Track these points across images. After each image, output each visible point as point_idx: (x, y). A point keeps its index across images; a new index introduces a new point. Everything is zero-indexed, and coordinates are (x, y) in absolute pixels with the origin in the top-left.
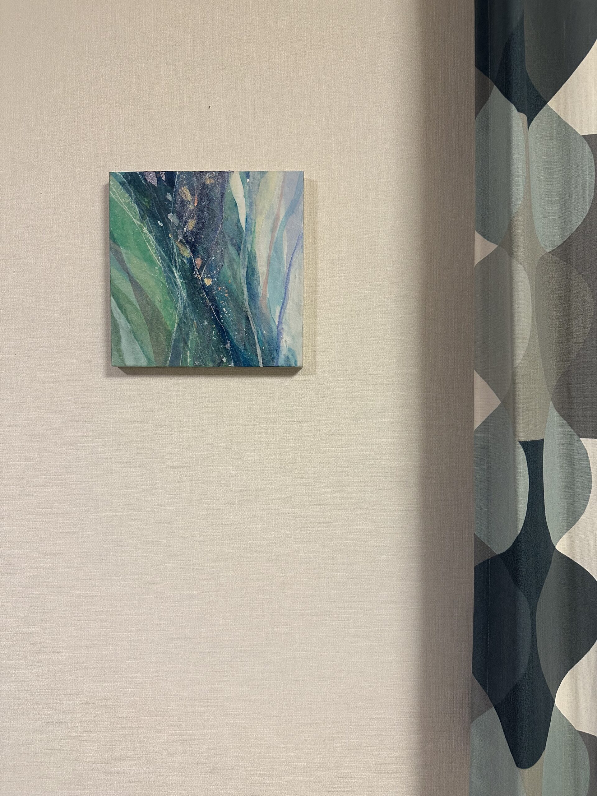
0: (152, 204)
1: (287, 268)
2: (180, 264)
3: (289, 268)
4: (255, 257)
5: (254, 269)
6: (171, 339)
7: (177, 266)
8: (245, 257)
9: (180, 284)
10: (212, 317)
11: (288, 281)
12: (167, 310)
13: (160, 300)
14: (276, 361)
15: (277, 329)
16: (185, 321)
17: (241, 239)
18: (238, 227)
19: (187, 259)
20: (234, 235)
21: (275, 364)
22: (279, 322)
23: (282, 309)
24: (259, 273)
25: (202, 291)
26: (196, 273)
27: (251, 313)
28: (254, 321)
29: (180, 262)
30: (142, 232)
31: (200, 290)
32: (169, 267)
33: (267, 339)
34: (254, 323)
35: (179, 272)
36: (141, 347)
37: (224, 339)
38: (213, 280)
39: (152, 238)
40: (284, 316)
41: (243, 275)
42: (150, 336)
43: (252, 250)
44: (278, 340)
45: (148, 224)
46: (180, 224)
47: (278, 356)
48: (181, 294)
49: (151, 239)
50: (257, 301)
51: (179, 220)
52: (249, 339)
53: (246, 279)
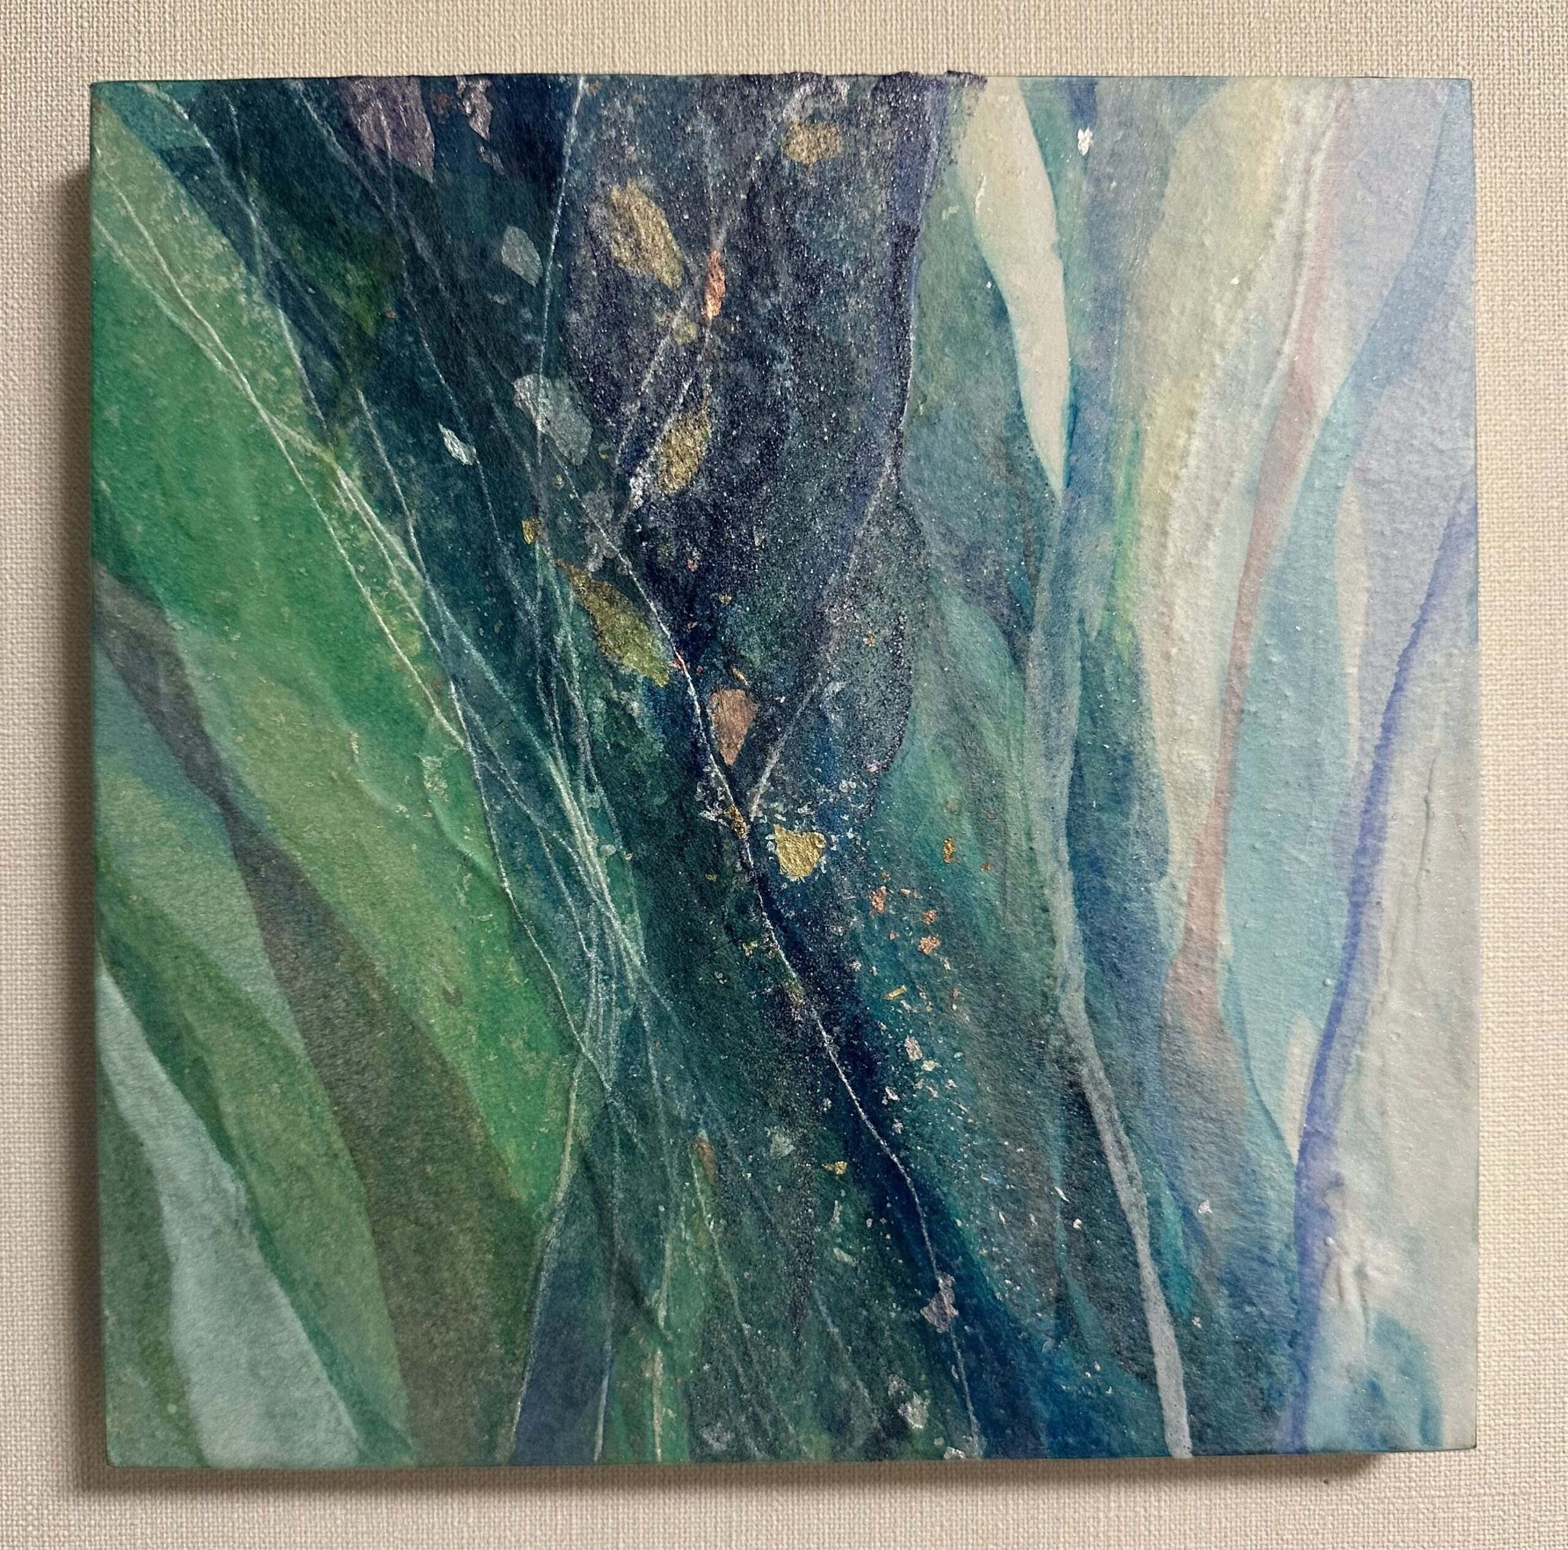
0: (401, 305)
1: (1362, 752)
2: (599, 732)
3: (1383, 748)
4: (1136, 678)
5: (1128, 758)
6: (526, 1265)
7: (576, 747)
8: (1059, 674)
9: (600, 870)
10: (827, 1102)
11: (1370, 842)
12: (505, 1055)
13: (451, 989)
14: (1285, 1415)
15: (1298, 1183)
16: (629, 1137)
17: (1033, 552)
18: (1012, 472)
19: (652, 694)
20: (984, 521)
21: (1280, 1436)
22: (1306, 1135)
23: (1328, 1038)
24: (1160, 790)
25: (754, 918)
26: (712, 795)
27: (1107, 1068)
28: (1129, 1131)
29: (597, 718)
30: (327, 507)
31: (742, 909)
32: (520, 758)
33: (1221, 1261)
34: (1125, 1140)
35: (592, 791)
36: (315, 1334)
37: (910, 1260)
38: (834, 838)
39: (401, 551)
41: (1046, 800)
42: (381, 1246)
43: (1110, 628)
44: (1301, 1262)
45: (366, 448)
46: (602, 447)
47: (1305, 1377)
48: (603, 947)
49: (394, 556)
50: (1149, 984)
51: (596, 421)
52: (1091, 1258)
53: (1068, 828)
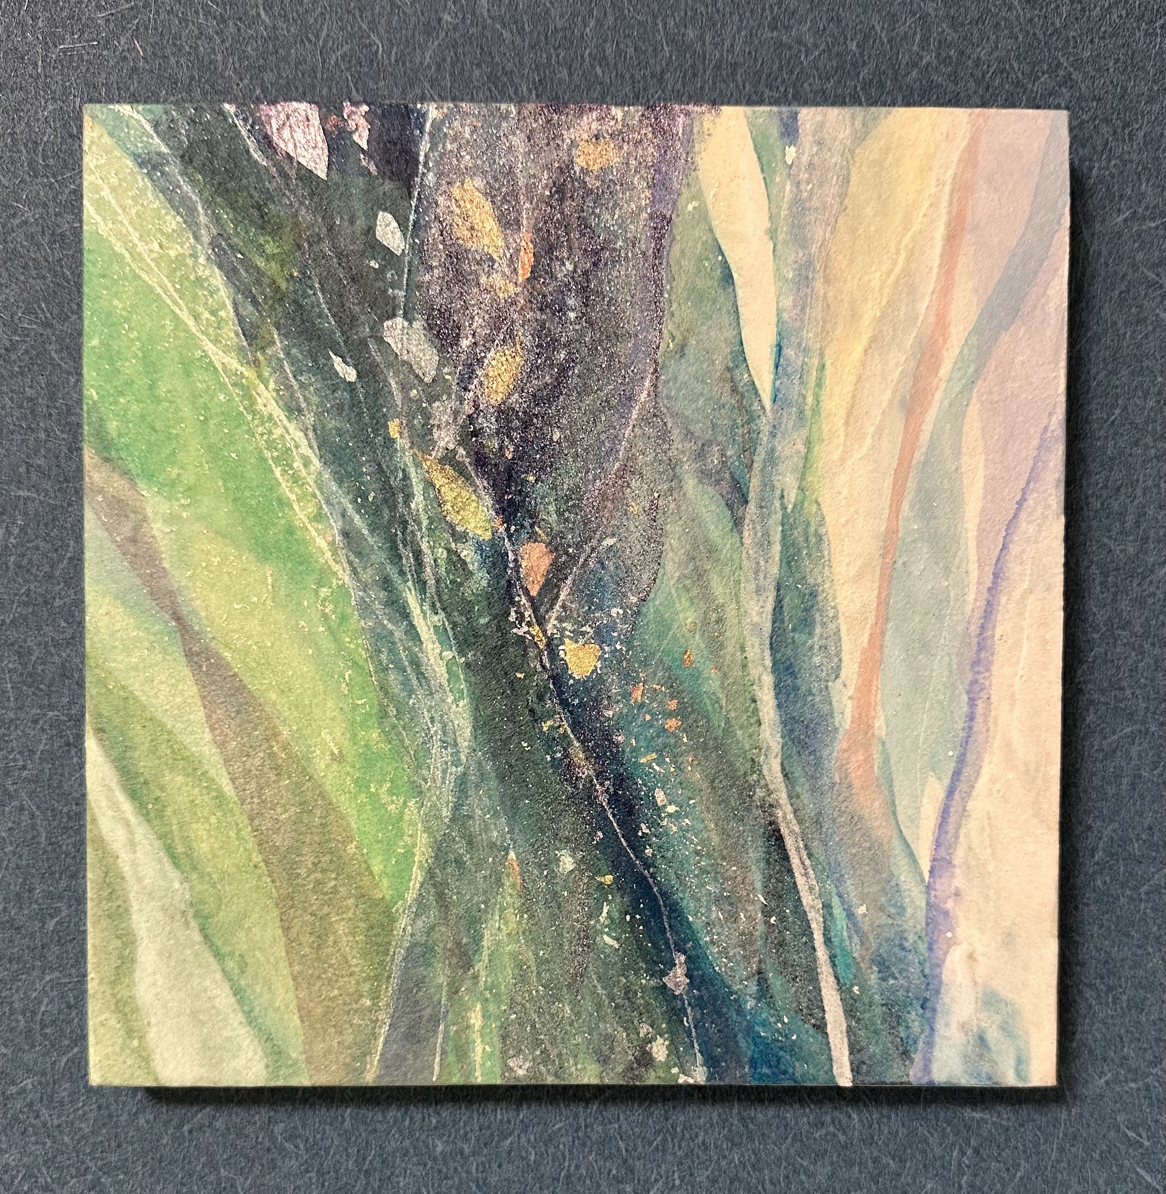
1: (978, 592)
2: (442, 571)
3: (993, 590)
4: (820, 539)
5: (813, 595)
6: (388, 943)
7: (425, 583)
8: (766, 534)
9: (441, 670)
10: (600, 834)
11: (983, 655)
12: (374, 798)
13: (336, 752)
14: (918, 1057)
15: (928, 893)
16: (460, 856)
17: (749, 448)
18: (734, 390)
19: (480, 547)
20: (714, 426)
21: (914, 1074)
22: (934, 860)
23: (950, 793)
24: (835, 617)
25: (549, 704)
26: (521, 617)
27: (795, 811)
28: (810, 855)
29: (441, 564)
30: (252, 413)
31: (540, 698)
32: (386, 590)
33: (874, 946)
34: (808, 862)
35: (435, 613)
36: (237, 992)
37: (655, 945)
38: (606, 649)
40: (963, 831)
41: (755, 625)
42: (286, 930)
43: (802, 503)
44: (930, 949)
45: (278, 369)
46: (446, 370)
47: (932, 1029)
48: (443, 723)
49: (297, 446)
50: (825, 753)
51: (441, 350)
52: (781, 944)
53: (771, 644)
